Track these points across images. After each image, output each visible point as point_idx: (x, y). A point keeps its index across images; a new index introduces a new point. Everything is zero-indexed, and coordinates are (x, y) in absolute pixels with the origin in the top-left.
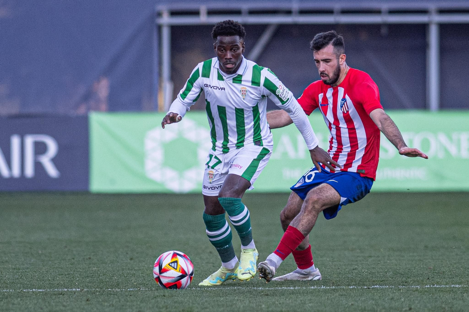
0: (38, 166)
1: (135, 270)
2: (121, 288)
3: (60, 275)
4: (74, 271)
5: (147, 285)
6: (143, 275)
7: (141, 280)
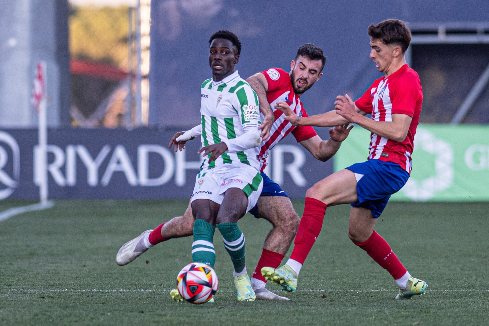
0: (286, 175)
1: (376, 273)
2: (363, 289)
3: (305, 277)
4: (319, 273)
5: (387, 286)
6: (383, 277)
7: (381, 282)
